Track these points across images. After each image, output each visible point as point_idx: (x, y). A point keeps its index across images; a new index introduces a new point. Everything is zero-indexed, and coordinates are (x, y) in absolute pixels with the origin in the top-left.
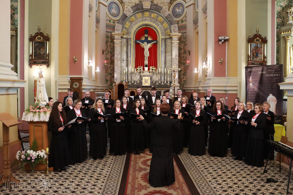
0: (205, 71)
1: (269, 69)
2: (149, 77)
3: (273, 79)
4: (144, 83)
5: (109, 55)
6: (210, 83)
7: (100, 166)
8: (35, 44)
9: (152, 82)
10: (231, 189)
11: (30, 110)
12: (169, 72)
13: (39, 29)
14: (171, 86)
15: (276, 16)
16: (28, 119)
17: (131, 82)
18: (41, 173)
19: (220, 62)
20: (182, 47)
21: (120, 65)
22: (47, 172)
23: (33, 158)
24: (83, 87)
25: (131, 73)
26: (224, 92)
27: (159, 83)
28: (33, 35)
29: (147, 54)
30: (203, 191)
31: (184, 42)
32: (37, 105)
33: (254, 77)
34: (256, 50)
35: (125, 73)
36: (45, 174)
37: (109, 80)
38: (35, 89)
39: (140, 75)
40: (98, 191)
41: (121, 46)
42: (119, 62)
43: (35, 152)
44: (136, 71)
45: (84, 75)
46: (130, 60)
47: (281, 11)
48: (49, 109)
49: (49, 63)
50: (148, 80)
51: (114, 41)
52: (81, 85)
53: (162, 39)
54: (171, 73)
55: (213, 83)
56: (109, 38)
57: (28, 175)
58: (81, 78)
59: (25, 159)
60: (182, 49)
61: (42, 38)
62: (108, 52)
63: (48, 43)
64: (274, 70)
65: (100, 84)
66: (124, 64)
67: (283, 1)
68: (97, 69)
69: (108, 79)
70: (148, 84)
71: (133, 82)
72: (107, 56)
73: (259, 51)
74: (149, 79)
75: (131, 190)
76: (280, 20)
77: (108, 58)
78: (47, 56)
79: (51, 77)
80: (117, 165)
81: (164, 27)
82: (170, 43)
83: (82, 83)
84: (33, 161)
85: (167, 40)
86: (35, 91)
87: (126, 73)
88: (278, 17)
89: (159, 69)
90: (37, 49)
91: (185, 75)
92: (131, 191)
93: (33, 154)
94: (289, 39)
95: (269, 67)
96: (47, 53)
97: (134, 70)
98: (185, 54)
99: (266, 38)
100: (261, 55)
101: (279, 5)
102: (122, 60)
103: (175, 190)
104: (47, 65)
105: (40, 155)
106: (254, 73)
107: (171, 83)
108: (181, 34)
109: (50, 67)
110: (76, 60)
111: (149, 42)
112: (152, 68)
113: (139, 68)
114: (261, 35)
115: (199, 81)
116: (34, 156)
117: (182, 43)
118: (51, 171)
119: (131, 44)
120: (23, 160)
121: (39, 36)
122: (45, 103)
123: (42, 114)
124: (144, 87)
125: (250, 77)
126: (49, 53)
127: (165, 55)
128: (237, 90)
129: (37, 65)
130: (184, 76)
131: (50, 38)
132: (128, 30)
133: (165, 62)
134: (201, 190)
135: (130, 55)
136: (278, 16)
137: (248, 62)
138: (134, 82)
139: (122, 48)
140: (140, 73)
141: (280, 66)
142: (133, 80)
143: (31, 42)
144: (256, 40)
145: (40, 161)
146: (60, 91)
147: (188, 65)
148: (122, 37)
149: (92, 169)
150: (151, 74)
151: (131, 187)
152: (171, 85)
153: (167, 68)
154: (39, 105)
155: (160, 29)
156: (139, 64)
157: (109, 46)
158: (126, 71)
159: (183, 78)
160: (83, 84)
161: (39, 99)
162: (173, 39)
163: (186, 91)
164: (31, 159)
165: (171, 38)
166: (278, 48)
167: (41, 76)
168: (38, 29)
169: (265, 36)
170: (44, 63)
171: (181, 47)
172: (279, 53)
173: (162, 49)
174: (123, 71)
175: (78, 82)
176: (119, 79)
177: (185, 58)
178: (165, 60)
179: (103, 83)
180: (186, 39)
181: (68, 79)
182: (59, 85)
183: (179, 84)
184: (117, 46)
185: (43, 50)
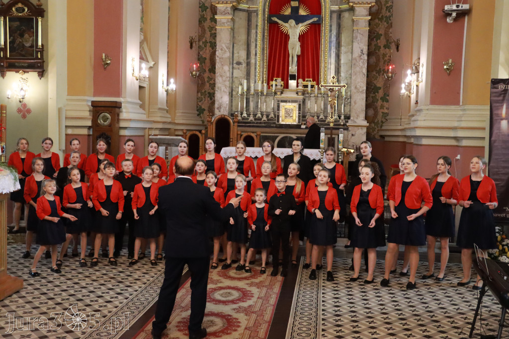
2: (296, 105)
4: (284, 118)
5: (208, 51)
6: (418, 120)
7: (110, 295)
8: (12, 23)
9: (304, 117)
12: (344, 93)
14: (346, 126)
17: (255, 115)
19: (447, 69)
20: (382, 32)
21: (228, 74)
24: (122, 124)
26: (453, 143)
27: (320, 117)
28: (6, 1)
29: (295, 48)
31: (388, 19)
35: (240, 93)
37: (206, 109)
38: (1, 125)
41: (233, 29)
42: (226, 68)
44: (269, 88)
45: (127, 97)
46: (256, 63)
49: (45, 68)
50: (292, 110)
51: (216, 17)
52: (116, 118)
53: (332, 12)
55: (424, 120)
56: (208, 10)
58: (116, 102)
60: (382, 37)
61: (26, 10)
63: (41, 22)
66: (239, 73)
68: (170, 83)
69: (203, 107)
70: (293, 120)
71: (259, 115)
72: (201, 53)
74: (294, 109)
77: (205, 59)
78: (38, 51)
79: (49, 99)
82: (350, 23)
83: (118, 115)
85: (343, 14)
86: (1, 130)
87: (243, 93)
90: (16, 34)
91: (387, 101)
96: (40, 43)
98: (389, 48)
102: (235, 62)
104: (39, 72)
107: (348, 118)
109: (45, 76)
110: (109, 62)
111: (299, 20)
112: (305, 83)
113: (274, 83)
117: (381, 22)
119: (257, 26)
121: (20, 5)
124: (282, 126)
125: (503, 105)
126: (42, 45)
128: (484, 138)
129: (17, 72)
130: (385, 102)
131: (44, 11)
133: (338, 69)
135: (256, 51)
139: (235, 35)
142: (259, 110)
143: (2, 19)
146: (70, 131)
147: (390, 75)
148: (235, 9)
149: (88, 301)
150: (300, 97)
152: (348, 124)
156: (275, 76)
157: (206, 28)
158: (243, 89)
159: (382, 107)
160: (121, 117)
162: (357, 13)
163: (387, 139)
165: (352, 9)
170: (31, 67)
171: (380, 32)
173: (330, 37)
174: (237, 89)
175: (110, 113)
176: (225, 108)
177: (386, 58)
178: (338, 64)
179: (190, 115)
180: (391, 10)
181: (88, 106)
182: (66, 118)
183: (368, 123)
184: (221, 30)
185: (31, 37)
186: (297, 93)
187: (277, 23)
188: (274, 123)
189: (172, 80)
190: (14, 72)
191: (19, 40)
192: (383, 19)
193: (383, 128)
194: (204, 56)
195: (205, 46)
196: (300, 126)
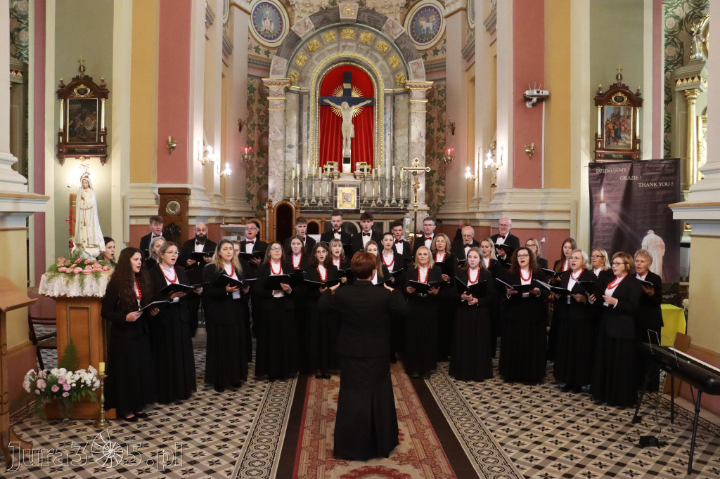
0: (490, 174)
1: (645, 170)
2: (354, 189)
3: (658, 193)
4: (341, 203)
5: (256, 134)
6: (502, 204)
7: (233, 407)
8: (73, 106)
9: (362, 201)
10: (553, 463)
11: (60, 269)
12: (402, 177)
13: (82, 69)
14: (406, 210)
15: (663, 40)
16: (53, 291)
17: (309, 200)
18: (87, 424)
19: (529, 152)
20: (434, 115)
21: (282, 158)
22: (101, 423)
23: (67, 388)
24: (191, 213)
25: (310, 178)
26: (537, 226)
27: (378, 202)
28: (67, 83)
29: (348, 130)
30: (485, 468)
31: (440, 103)
32: (77, 256)
33: (609, 188)
34: (615, 124)
35: (293, 177)
36: (95, 427)
37: (255, 194)
38: (70, 217)
39: (333, 184)
40: (228, 469)
41: (285, 111)
42: (280, 151)
43: (70, 373)
44: (323, 172)
45: (194, 183)
46: (308, 147)
47: (676, 30)
48: (105, 267)
49: (108, 153)
50: (350, 194)
51: (268, 98)
52: (185, 206)
53: (386, 95)
54: (408, 178)
55: (509, 204)
56: (256, 92)
57: (54, 429)
58: (186, 189)
59: (45, 389)
60: (435, 121)
61: (89, 91)
62: (254, 124)
63: (105, 103)
64: (659, 173)
65: (232, 205)
66: (293, 156)
67: (681, 5)
68: (225, 168)
69: (252, 193)
70: (351, 205)
71: (314, 200)
72: (250, 136)
73: (624, 126)
74: (352, 193)
75: (309, 465)
76: (673, 51)
77: (254, 142)
78: (101, 135)
79: (112, 188)
80: (275, 405)
81: (392, 65)
82: (405, 106)
83: (188, 203)
84: (65, 395)
85: (397, 97)
86: (70, 223)
87: (296, 177)
88: (670, 43)
89: (379, 168)
90: (77, 118)
91: (443, 185)
92: (309, 467)
93: (66, 377)
94: (695, 96)
95: (647, 165)
96: (103, 127)
97: (318, 170)
98: (443, 131)
99: (640, 94)
100: (627, 136)
101: (671, 13)
102: (287, 145)
103: (415, 466)
104: (101, 158)
105: (82, 381)
106: (612, 179)
107: (407, 202)
108: (432, 82)
109: (108, 162)
110: (175, 145)
112: (362, 167)
113: (329, 167)
114: (627, 88)
115: (475, 199)
116: (69, 382)
117: (434, 105)
118: (112, 420)
119: (309, 108)
120: (41, 392)
121: (82, 86)
122: (96, 252)
123: (89, 279)
125: (600, 189)
126: (105, 128)
127: (394, 134)
128: (569, 221)
129: (77, 158)
130: (440, 186)
131: (108, 92)
132: (301, 72)
133: (394, 152)
134: (481, 467)
135: (308, 134)
136: (669, 41)
137: (595, 153)
138: (317, 201)
139: (287, 118)
140: (332, 177)
141: (673, 163)
142: (313, 195)
143: (62, 101)
144: (615, 99)
145: (84, 394)
146: (134, 222)
147: (449, 158)
148: (287, 90)
149: (213, 415)
150: (359, 181)
151: (310, 459)
152: (408, 209)
153: (399, 167)
154: (81, 256)
155: (381, 69)
156: (328, 159)
157: (254, 111)
158: (296, 175)
159: (438, 190)
160: (190, 206)
161: (81, 242)
162: (414, 96)
164: (61, 390)
165: (408, 92)
166: (670, 118)
167: (86, 185)
168: (80, 68)
169: (638, 90)
170: (93, 152)
171: (433, 116)
172: (670, 131)
173: (385, 120)
174: (290, 173)
175: (179, 201)
176: (280, 193)
177: (441, 141)
178: (394, 147)
179: (240, 201)
180: (444, 94)
181: (154, 193)
182: (131, 207)
183: (428, 206)
184: (274, 112)
185: (93, 120)
186: (355, 177)
187: (329, 106)
188: (332, 209)
189: (227, 165)
190: (74, 159)
191: (80, 123)
192: (435, 102)
193: (440, 212)
194: (252, 139)
195: (254, 129)
196: (359, 211)
